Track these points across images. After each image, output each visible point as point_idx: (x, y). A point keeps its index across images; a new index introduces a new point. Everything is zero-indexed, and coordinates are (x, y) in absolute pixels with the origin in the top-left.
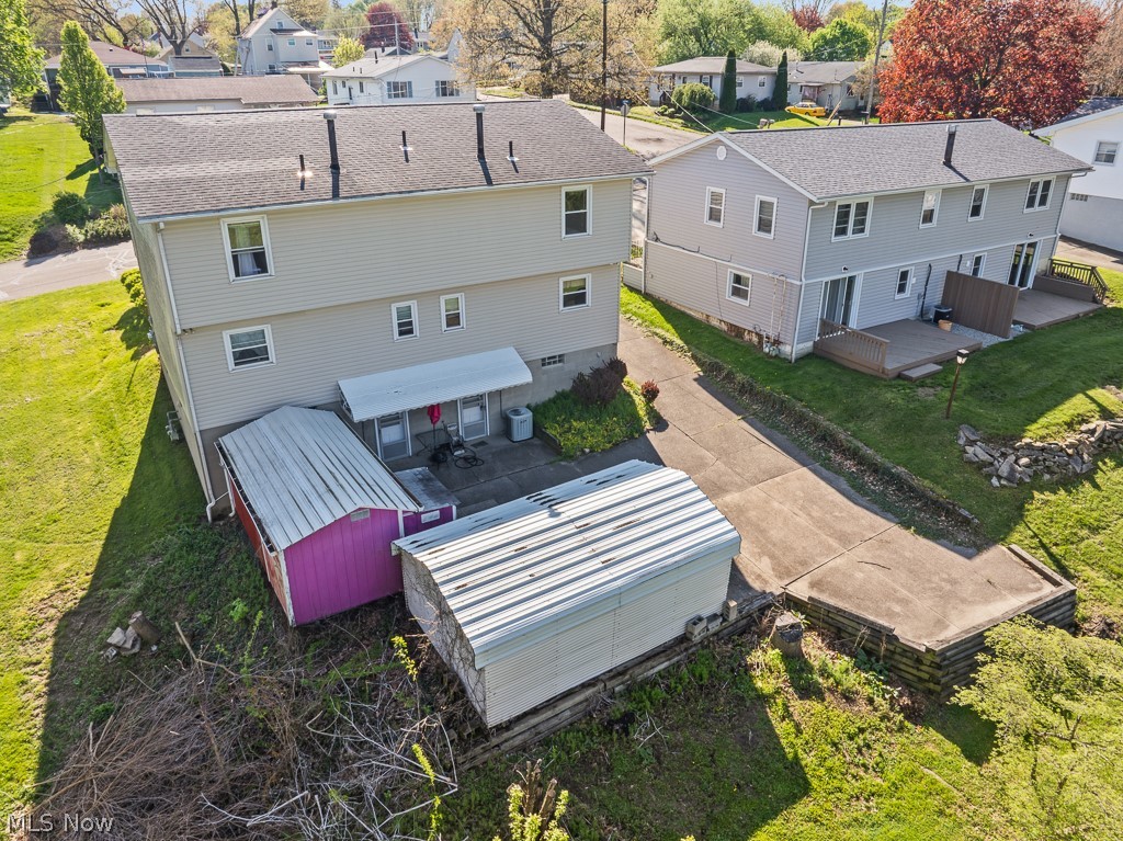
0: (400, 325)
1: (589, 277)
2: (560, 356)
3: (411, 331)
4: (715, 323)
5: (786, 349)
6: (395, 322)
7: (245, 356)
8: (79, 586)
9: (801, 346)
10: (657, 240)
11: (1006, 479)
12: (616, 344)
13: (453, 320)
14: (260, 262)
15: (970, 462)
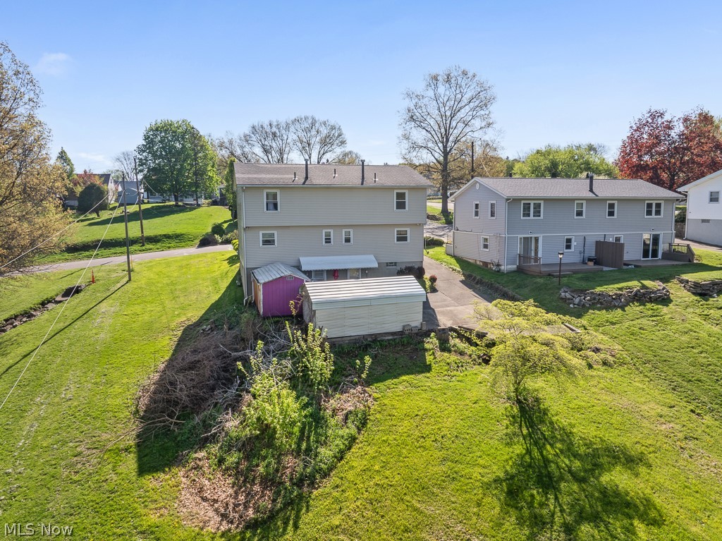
0: (326, 239)
1: (408, 230)
2: (396, 263)
3: (330, 242)
4: (478, 263)
5: (502, 268)
6: (324, 237)
7: (267, 242)
8: (194, 320)
9: (509, 267)
10: (458, 230)
11: (577, 305)
12: (422, 262)
13: (348, 240)
14: (275, 207)
15: (562, 299)
